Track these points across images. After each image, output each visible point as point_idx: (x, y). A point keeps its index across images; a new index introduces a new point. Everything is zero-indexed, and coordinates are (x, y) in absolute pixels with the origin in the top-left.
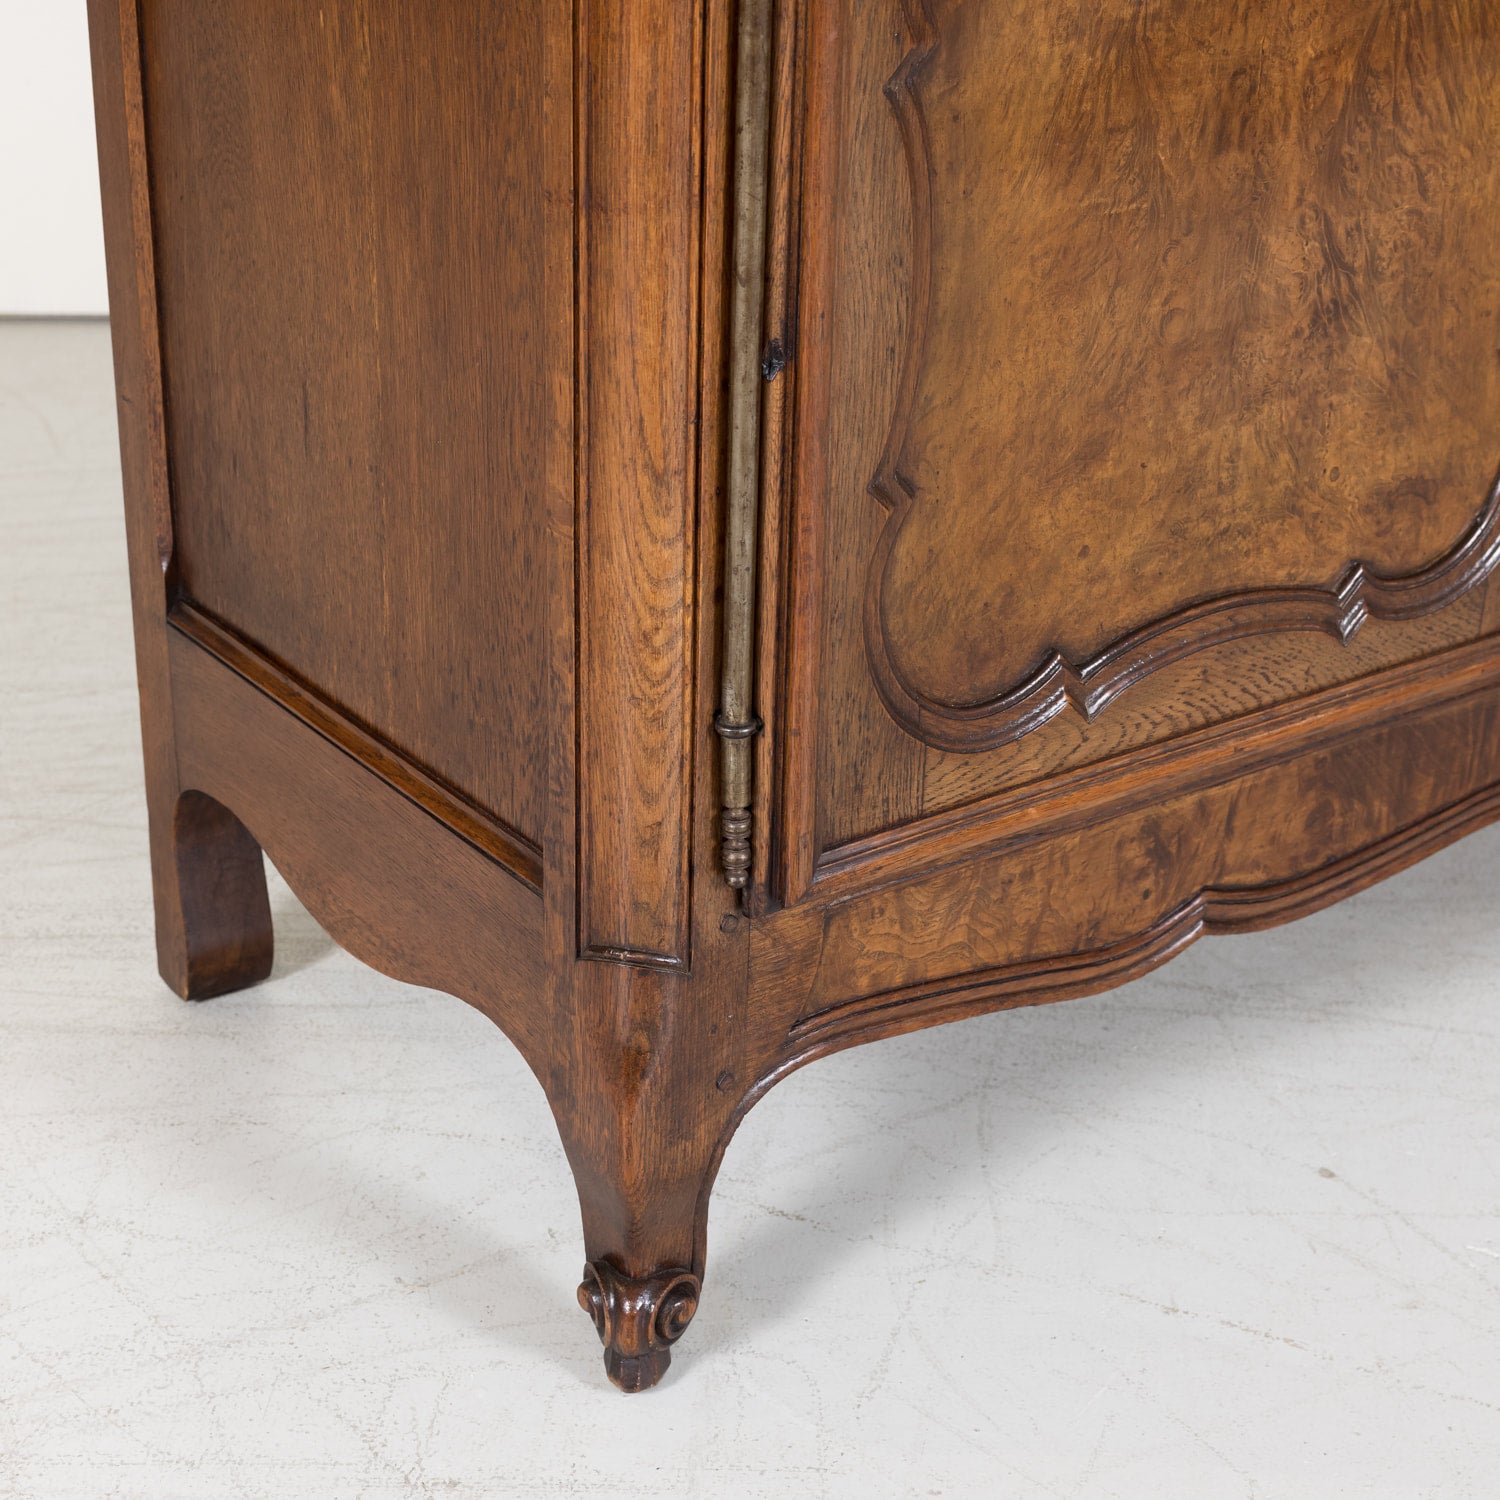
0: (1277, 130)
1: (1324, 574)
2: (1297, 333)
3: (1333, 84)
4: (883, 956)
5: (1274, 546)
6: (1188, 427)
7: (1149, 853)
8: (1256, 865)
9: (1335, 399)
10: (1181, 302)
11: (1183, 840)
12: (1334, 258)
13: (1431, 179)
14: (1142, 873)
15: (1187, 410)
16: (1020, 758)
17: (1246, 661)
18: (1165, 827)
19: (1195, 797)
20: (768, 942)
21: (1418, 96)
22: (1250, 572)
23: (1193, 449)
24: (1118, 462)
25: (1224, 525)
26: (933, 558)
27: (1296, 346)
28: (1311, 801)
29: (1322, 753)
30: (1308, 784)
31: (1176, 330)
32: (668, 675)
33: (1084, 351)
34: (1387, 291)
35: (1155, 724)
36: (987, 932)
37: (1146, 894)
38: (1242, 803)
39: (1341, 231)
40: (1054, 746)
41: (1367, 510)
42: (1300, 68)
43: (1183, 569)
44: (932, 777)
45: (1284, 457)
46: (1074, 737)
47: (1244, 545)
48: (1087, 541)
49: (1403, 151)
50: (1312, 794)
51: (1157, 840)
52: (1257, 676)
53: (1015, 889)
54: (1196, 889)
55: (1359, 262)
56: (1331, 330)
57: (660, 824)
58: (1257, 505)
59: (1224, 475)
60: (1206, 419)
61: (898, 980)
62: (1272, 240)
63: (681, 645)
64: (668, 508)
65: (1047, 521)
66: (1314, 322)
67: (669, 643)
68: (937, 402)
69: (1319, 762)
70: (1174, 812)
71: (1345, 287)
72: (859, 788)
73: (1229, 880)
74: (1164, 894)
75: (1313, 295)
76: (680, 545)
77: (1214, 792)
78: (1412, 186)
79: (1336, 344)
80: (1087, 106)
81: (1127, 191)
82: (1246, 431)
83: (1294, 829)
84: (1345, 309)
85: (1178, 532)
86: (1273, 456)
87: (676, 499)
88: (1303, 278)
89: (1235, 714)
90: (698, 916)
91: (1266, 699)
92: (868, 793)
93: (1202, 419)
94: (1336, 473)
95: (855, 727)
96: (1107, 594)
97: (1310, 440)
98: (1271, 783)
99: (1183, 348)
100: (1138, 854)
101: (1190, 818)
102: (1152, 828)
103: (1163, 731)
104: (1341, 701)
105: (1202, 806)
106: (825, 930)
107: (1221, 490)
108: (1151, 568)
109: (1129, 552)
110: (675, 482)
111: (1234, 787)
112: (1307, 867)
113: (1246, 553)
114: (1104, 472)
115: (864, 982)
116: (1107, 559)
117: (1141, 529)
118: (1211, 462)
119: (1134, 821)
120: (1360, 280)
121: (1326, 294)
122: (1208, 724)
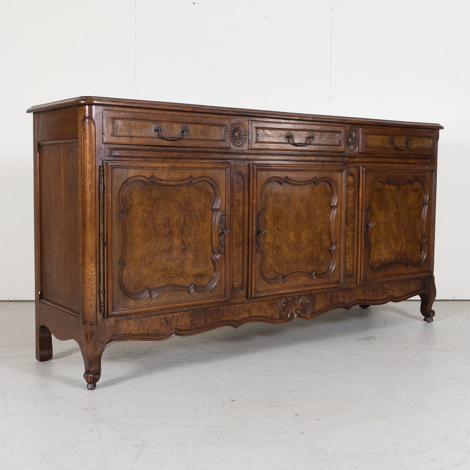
0: (173, 226)
1: (188, 285)
2: (179, 252)
3: (180, 221)
4: (125, 329)
5: (179, 280)
6: (165, 262)
7: (165, 321)
8: (183, 326)
9: (186, 261)
10: (161, 246)
11: (170, 321)
12: (183, 243)
13: (197, 235)
14: (164, 324)
15: (164, 260)
16: (142, 302)
17: (176, 294)
18: (167, 318)
19: (172, 314)
20: (108, 323)
21: (193, 224)
22: (176, 283)
23: (166, 265)
24: (154, 265)
25: (171, 276)
26: (129, 274)
27: (179, 254)
28: (190, 319)
29: (191, 311)
30: (190, 316)
31: (161, 249)
32: (93, 284)
33: (148, 250)
34: (192, 248)
35: (162, 301)
36: (141, 328)
37: (165, 328)
38: (179, 316)
39: (184, 240)
40: (147, 301)
41: (193, 277)
42: (176, 219)
43: (165, 281)
44: (130, 302)
45: (180, 268)
46: (150, 300)
47: (175, 279)
48: (151, 275)
49: (192, 231)
50: (190, 317)
51: (166, 320)
52: (177, 296)
53: (145, 323)
54: (173, 328)
55: (187, 244)
56: (184, 252)
57: (92, 304)
58: (176, 274)
59: (170, 269)
60: (167, 261)
61: (128, 333)
62: (174, 239)
63: (95, 280)
64: (93, 263)
65: (145, 271)
66: (182, 251)
67: (93, 280)
68: (128, 254)
69: (191, 313)
70: (168, 316)
71: (186, 247)
72: (119, 302)
73: (178, 328)
74: (168, 328)
75: (181, 247)
76: (94, 267)
77: (174, 314)
78: (194, 235)
79: (185, 254)
80: (146, 221)
81: (152, 231)
82: (173, 264)
83: (188, 322)
84: (186, 250)
85: (164, 276)
86: (178, 268)
87: (94, 262)
88: (179, 245)
89: (174, 301)
90: (98, 317)
91: (179, 300)
92: (120, 303)
93: (166, 261)
94: (188, 271)
95: (118, 293)
96: (155, 282)
97: (183, 266)
98: (183, 314)
99: (163, 251)
100: (163, 321)
101: (171, 317)
102: (165, 318)
103: (164, 302)
104: (190, 302)
105: (173, 316)
106: (116, 323)
107: (170, 271)
108: (161, 280)
109: (157, 277)
110: (93, 259)
111: (178, 314)
112: (191, 328)
113: (175, 280)
114: (153, 266)
115: (123, 332)
116: (154, 278)
117: (159, 274)
118: (168, 267)
119: (162, 316)
120: (188, 246)
121: (183, 247)
122: (170, 302)
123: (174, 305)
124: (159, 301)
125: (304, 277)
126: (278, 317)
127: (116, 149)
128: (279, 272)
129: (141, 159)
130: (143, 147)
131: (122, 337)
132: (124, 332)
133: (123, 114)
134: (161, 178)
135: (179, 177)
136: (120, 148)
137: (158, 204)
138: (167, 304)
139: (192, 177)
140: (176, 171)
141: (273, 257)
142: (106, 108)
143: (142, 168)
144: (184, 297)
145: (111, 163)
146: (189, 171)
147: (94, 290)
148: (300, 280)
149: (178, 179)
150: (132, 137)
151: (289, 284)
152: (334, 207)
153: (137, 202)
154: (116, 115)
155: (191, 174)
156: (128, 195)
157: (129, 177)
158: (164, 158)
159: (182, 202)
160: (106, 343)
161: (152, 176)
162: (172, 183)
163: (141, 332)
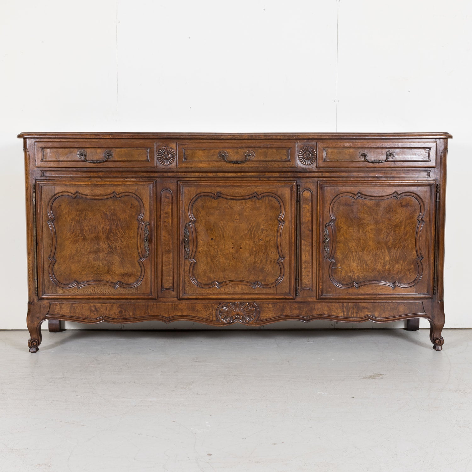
0: (99, 232)
1: (114, 281)
3: (106, 229)
4: (58, 311)
5: (106, 277)
6: (92, 261)
8: (111, 315)
9: (113, 262)
10: (88, 248)
11: (99, 309)
12: (110, 246)
13: (123, 240)
14: (94, 311)
15: (91, 259)
16: (70, 291)
17: (100, 288)
19: (101, 304)
20: (43, 304)
21: (119, 232)
22: (103, 279)
23: (93, 264)
24: (83, 263)
25: (98, 272)
26: (59, 268)
27: (106, 255)
28: (119, 309)
29: (120, 304)
30: (118, 308)
31: (88, 250)
33: (77, 250)
34: (119, 252)
36: (72, 312)
37: (95, 314)
38: (108, 307)
39: (110, 244)
40: (74, 290)
41: (120, 275)
42: (102, 227)
43: (93, 276)
44: (58, 290)
46: (77, 290)
48: (80, 270)
49: (118, 237)
51: (96, 308)
52: (103, 290)
53: (76, 308)
54: (102, 316)
55: (114, 248)
58: (103, 271)
59: (98, 267)
60: (94, 260)
61: (61, 314)
62: (100, 243)
63: (31, 271)
64: (30, 257)
65: (74, 267)
66: (108, 253)
68: (58, 253)
69: (120, 305)
70: (97, 305)
71: (112, 250)
73: (107, 316)
74: (97, 314)
75: (107, 250)
76: (31, 261)
77: (103, 304)
78: (120, 240)
79: (112, 256)
80: (74, 227)
81: (80, 236)
82: (100, 264)
83: (117, 312)
84: (112, 253)
85: (92, 272)
86: (105, 267)
88: (106, 248)
89: (99, 293)
90: (34, 299)
91: (104, 293)
92: (50, 289)
93: (94, 261)
94: (114, 270)
95: (48, 282)
96: (83, 277)
97: (110, 266)
98: (112, 305)
99: (90, 252)
100: (93, 309)
101: (100, 306)
102: (94, 306)
103: (89, 293)
104: (114, 295)
105: (102, 305)
106: (50, 305)
107: (97, 269)
108: (89, 275)
109: (85, 273)
110: (30, 255)
111: (106, 304)
112: (120, 318)
113: (102, 277)
114: (81, 263)
115: (56, 313)
116: (82, 273)
117: (87, 271)
118: (96, 265)
119: (92, 304)
120: (114, 250)
121: (109, 250)
122: (96, 293)
124: (85, 292)
125: (243, 286)
126: (214, 319)
127: (47, 171)
128: (214, 278)
129: (69, 179)
130: (71, 169)
131: (55, 317)
132: (57, 313)
133: (50, 144)
134: (85, 193)
135: (102, 192)
136: (50, 170)
137: (85, 214)
138: (91, 295)
139: (115, 193)
140: (99, 188)
141: (206, 265)
142: (38, 140)
143: (66, 185)
144: (109, 291)
145: (38, 182)
146: (112, 188)
147: (31, 277)
148: (237, 288)
149: (101, 194)
150: (59, 161)
151: (224, 290)
152: (281, 221)
153: (66, 212)
154: (45, 145)
155: (113, 191)
156: (57, 207)
157: (56, 193)
158: (90, 177)
159: (108, 213)
160: (41, 319)
161: (77, 192)
162: (97, 197)
163: (72, 315)
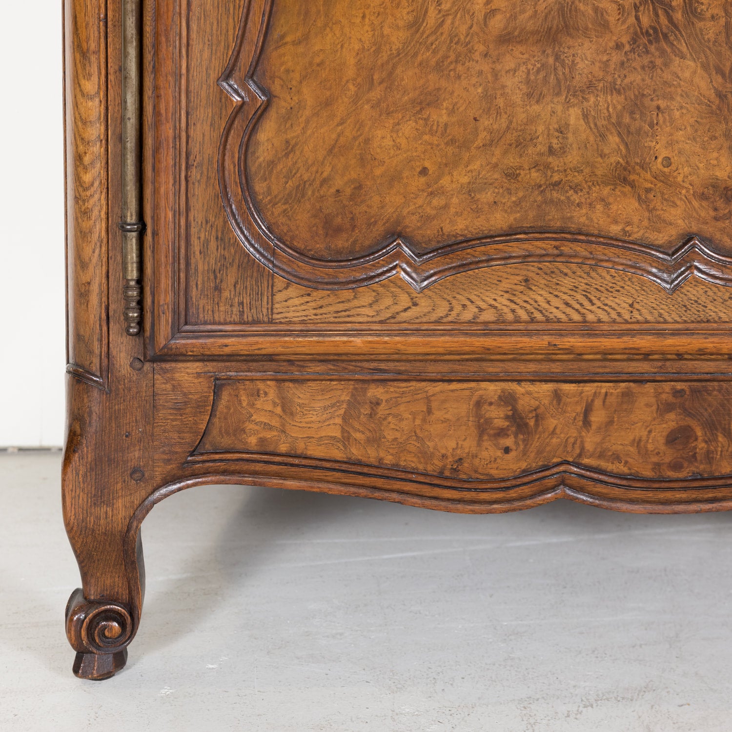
1: (659, 238)
2: (618, 46)
4: (268, 427)
5: (607, 205)
6: (517, 98)
7: (507, 417)
8: (617, 458)
9: (662, 103)
11: (538, 418)
14: (501, 433)
15: (513, 85)
16: (356, 303)
17: (567, 282)
18: (521, 402)
19: (550, 386)
20: (169, 386)
22: (583, 220)
23: (521, 116)
24: (452, 112)
25: (556, 178)
26: (289, 148)
27: (616, 57)
28: (672, 420)
29: (679, 386)
30: (666, 408)
31: (497, 23)
32: (92, 185)
33: (415, 25)
35: (481, 310)
36: (358, 435)
37: (507, 450)
38: (598, 403)
40: (388, 301)
41: (703, 197)
43: (517, 204)
44: (279, 297)
45: (614, 140)
46: (405, 300)
47: (576, 198)
48: (427, 164)
50: (672, 416)
51: (514, 410)
52: (579, 297)
53: (382, 410)
54: (556, 459)
56: (652, 48)
57: (89, 283)
58: (587, 170)
59: (555, 141)
60: (533, 95)
61: (283, 448)
63: (99, 166)
64: (90, 75)
65: (388, 142)
66: (634, 41)
67: (92, 163)
68: (288, 39)
69: (677, 393)
70: (529, 393)
71: (663, 20)
72: (218, 289)
73: (586, 461)
74: (525, 453)
75: (632, 20)
76: (97, 100)
79: (659, 62)
82: (574, 116)
83: (657, 440)
84: (665, 36)
85: (512, 175)
86: (603, 136)
87: (94, 69)
89: (559, 321)
90: (114, 351)
91: (590, 317)
92: (226, 294)
93: (529, 95)
94: (668, 162)
95: (213, 244)
96: (446, 207)
97: (639, 131)
98: (627, 395)
99: (506, 39)
100: (497, 416)
101: (546, 401)
102: (508, 399)
103: (488, 316)
104: (660, 333)
105: (557, 396)
106: (217, 391)
107: (551, 151)
108: (487, 197)
109: (465, 180)
110: (93, 58)
111: (589, 389)
112: (671, 474)
113: (579, 205)
114: (439, 116)
115: (253, 441)
116: (445, 181)
117: (476, 165)
118: (541, 128)
119: (492, 389)
120: (678, 16)
121: (645, 21)
122: (533, 320)
123: (547, 339)
124: (458, 308)
131: (246, 467)
132: (262, 441)
138: (503, 333)
144: (621, 303)
147: (96, 212)
160: (158, 479)
163: (356, 452)
